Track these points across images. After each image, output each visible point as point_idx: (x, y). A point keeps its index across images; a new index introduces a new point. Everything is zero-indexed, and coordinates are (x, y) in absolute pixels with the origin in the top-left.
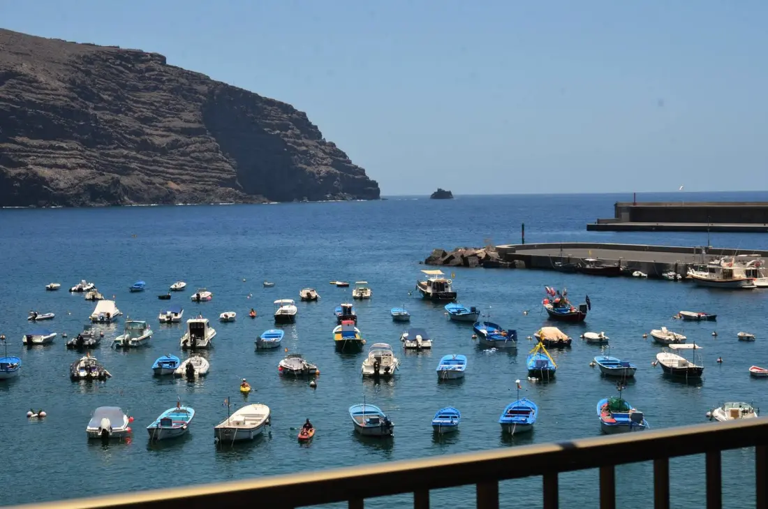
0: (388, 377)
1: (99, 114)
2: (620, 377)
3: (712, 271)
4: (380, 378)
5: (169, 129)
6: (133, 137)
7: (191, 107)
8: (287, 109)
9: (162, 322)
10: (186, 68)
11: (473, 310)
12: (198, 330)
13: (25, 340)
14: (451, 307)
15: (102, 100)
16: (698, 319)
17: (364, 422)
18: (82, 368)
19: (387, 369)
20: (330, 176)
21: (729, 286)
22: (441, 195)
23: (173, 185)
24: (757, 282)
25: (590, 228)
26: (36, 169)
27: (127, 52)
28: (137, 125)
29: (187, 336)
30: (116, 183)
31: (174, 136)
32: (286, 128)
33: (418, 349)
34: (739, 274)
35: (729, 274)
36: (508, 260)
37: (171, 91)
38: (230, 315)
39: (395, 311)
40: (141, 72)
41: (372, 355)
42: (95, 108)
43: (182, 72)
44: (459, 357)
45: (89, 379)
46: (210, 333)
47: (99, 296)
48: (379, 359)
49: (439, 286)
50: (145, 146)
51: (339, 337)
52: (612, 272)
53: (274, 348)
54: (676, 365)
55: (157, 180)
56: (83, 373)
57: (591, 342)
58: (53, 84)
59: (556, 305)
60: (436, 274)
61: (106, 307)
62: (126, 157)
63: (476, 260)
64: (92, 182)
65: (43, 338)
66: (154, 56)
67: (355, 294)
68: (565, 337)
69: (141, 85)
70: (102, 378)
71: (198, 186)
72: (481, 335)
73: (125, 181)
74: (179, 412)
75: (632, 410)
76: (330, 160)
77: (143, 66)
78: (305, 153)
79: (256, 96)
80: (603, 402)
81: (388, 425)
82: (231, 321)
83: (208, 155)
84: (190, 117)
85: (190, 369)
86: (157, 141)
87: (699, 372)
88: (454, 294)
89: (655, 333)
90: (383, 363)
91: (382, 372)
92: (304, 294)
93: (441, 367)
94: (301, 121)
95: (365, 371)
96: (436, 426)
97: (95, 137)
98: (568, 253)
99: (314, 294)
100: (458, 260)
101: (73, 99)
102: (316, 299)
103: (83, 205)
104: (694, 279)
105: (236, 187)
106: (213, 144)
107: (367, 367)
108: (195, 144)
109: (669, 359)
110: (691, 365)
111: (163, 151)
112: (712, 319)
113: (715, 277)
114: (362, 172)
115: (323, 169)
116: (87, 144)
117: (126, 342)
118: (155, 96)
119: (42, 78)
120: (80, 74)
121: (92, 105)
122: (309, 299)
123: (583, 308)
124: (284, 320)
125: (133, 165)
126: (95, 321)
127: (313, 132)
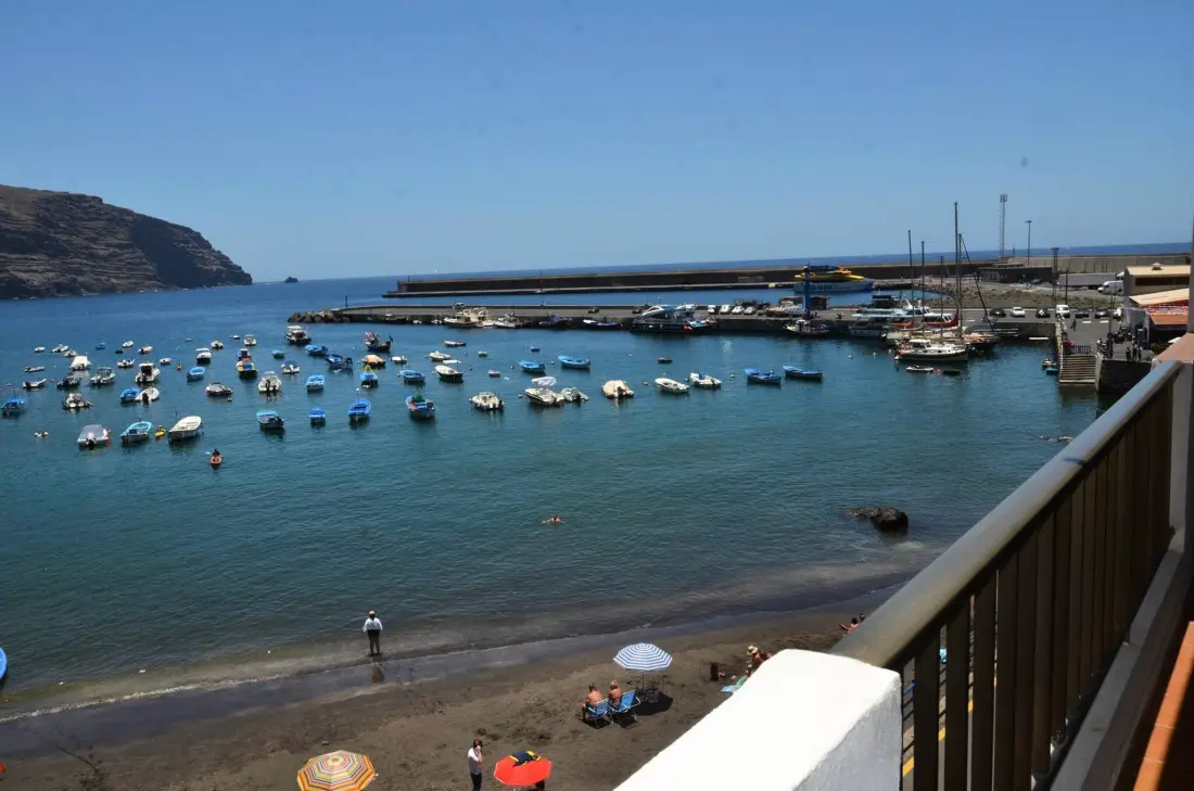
0: (275, 391)
1: (58, 236)
2: (416, 382)
3: (458, 318)
4: (271, 393)
5: (108, 245)
6: (83, 251)
7: (122, 230)
8: (188, 230)
9: (120, 367)
10: (117, 205)
11: (323, 348)
12: (147, 371)
13: (25, 385)
14: (309, 347)
15: (60, 227)
16: (456, 346)
17: (266, 420)
18: (71, 402)
19: (275, 387)
20: (219, 271)
21: (468, 326)
22: (291, 280)
23: (114, 281)
24: (485, 323)
25: (384, 296)
26: (16, 273)
27: (75, 195)
28: (85, 243)
29: (140, 374)
30: (75, 280)
31: (111, 250)
32: (187, 242)
33: (291, 373)
34: (474, 319)
35: (468, 319)
36: (338, 318)
37: (108, 220)
38: (167, 360)
39: (275, 352)
40: (85, 208)
41: (264, 379)
42: (55, 233)
43: (114, 209)
44: (319, 377)
45: (77, 408)
46: (156, 372)
47: (74, 353)
48: (269, 381)
49: (300, 335)
50: (92, 256)
51: (241, 369)
52: (402, 322)
53: (199, 378)
54: (447, 373)
55: (103, 278)
56: (73, 405)
57: (396, 362)
58: (24, 218)
59: (372, 342)
60: (297, 328)
61: (81, 360)
62: (81, 264)
63: (319, 318)
64: (57, 281)
65: (38, 383)
66: (94, 198)
67: (246, 342)
68: (381, 360)
69: (86, 217)
70: (86, 407)
71: (133, 280)
72: (331, 362)
73: (80, 279)
74: (141, 425)
75: (427, 401)
76: (219, 262)
77: (87, 205)
78: (203, 257)
79: (166, 223)
80: (410, 398)
81: (280, 420)
82: (168, 364)
83: (137, 261)
84: (122, 236)
85: (145, 397)
86: (102, 253)
87: (461, 375)
88: (309, 340)
89: (432, 355)
90: (272, 384)
91: (271, 389)
92: (213, 344)
93: (309, 383)
94: (197, 237)
95: (261, 389)
96: (313, 419)
97: (57, 251)
98: (375, 312)
99: (220, 344)
100: (308, 319)
101: (39, 227)
102: (221, 347)
103: (52, 296)
104: (448, 323)
105: (158, 281)
106: (140, 253)
107: (261, 386)
108: (127, 255)
109: (443, 369)
110: (456, 372)
111: (105, 259)
112: (464, 345)
113: (461, 321)
114: (240, 268)
115: (214, 268)
116: (53, 256)
117: (99, 381)
118: (99, 224)
119: (14, 213)
120: (41, 211)
121: (51, 230)
122: (217, 348)
123: (388, 343)
124: (203, 362)
125: (86, 269)
126: (74, 370)
127: (207, 245)
